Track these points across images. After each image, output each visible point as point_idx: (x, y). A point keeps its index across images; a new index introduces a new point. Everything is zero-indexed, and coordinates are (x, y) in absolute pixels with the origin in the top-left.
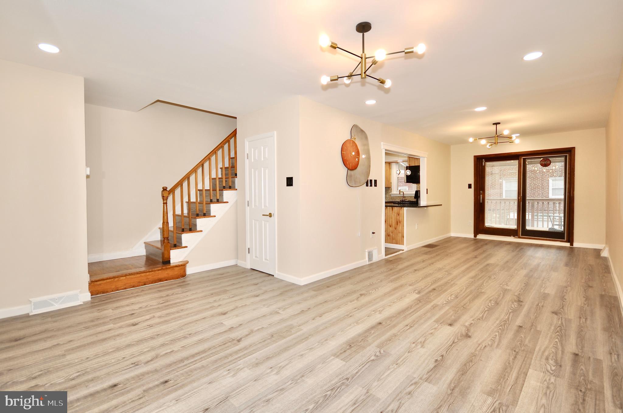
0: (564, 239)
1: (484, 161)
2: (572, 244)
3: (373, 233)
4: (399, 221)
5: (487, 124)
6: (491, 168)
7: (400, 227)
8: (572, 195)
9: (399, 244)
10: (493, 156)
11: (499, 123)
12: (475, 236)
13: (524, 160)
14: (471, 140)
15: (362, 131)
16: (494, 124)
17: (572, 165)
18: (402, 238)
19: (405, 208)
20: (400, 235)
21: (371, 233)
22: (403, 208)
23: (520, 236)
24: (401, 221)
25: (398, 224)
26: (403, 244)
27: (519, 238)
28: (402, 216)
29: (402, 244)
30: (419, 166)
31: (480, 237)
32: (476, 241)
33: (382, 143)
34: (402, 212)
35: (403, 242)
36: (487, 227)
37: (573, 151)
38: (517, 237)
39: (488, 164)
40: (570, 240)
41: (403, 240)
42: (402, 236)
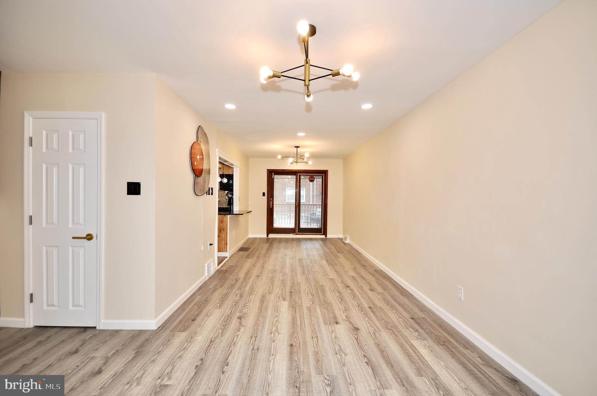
0: (322, 233)
1: (273, 174)
2: (326, 236)
3: (211, 245)
4: (222, 229)
5: (290, 146)
6: (278, 180)
7: (224, 235)
8: (326, 202)
9: (223, 252)
10: (280, 171)
11: (299, 147)
12: (267, 236)
13: (300, 175)
14: (279, 157)
15: (205, 134)
16: (295, 147)
17: (326, 182)
18: (226, 246)
19: (228, 215)
20: (224, 242)
21: (209, 245)
22: (226, 215)
23: (297, 233)
24: (224, 228)
25: (221, 232)
26: (227, 252)
27: (297, 234)
28: (226, 223)
29: (226, 250)
30: (233, 175)
31: (271, 236)
32: (268, 239)
33: (217, 150)
34: (226, 220)
35: (227, 249)
36: (275, 228)
37: (327, 173)
38: (295, 234)
39: (276, 177)
40: (325, 234)
41: (227, 247)
42: (226, 243)
